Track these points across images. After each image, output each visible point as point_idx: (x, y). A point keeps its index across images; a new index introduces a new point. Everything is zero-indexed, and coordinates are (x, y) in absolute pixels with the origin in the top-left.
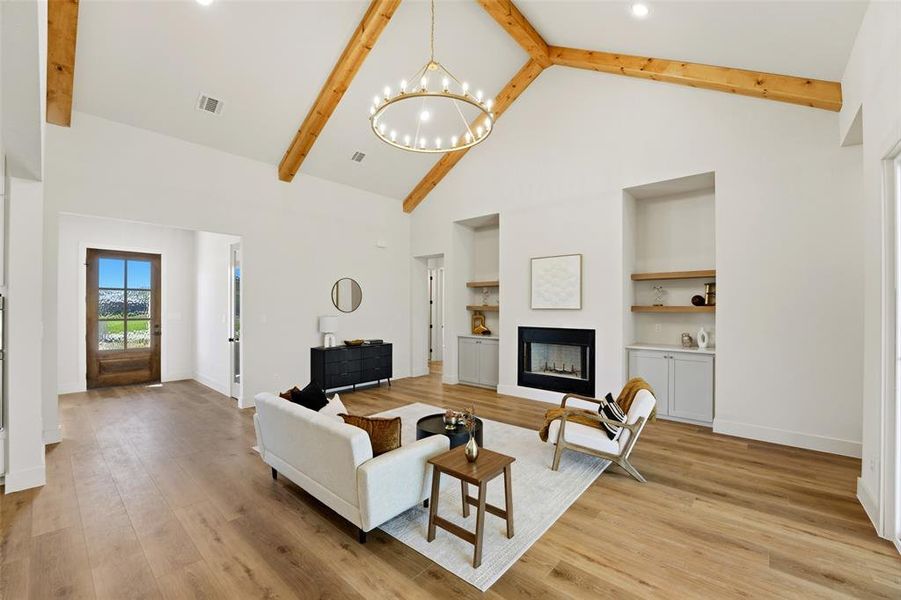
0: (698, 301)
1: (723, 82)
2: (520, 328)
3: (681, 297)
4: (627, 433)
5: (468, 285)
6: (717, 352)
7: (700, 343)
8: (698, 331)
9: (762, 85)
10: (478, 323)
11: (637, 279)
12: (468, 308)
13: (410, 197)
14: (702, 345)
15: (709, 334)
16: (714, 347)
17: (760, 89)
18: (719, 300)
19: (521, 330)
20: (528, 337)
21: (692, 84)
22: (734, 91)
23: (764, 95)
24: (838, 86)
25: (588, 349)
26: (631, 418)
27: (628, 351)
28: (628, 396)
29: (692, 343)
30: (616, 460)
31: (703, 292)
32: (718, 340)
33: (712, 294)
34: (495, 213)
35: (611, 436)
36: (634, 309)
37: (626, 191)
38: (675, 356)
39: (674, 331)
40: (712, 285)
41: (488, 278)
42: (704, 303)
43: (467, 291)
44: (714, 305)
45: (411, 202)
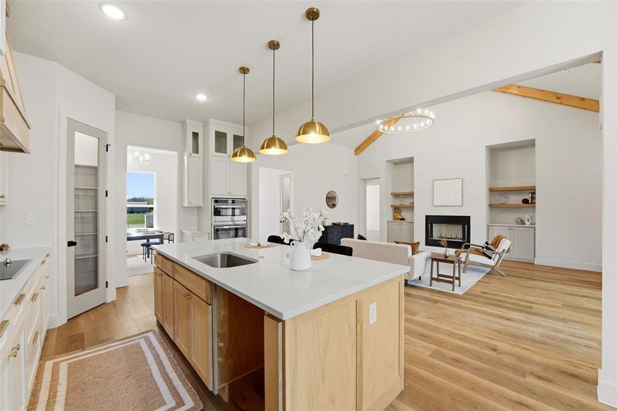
0: (525, 201)
1: (540, 97)
2: (426, 216)
3: (516, 200)
4: (498, 256)
5: (392, 194)
6: (537, 226)
7: (526, 222)
8: (526, 217)
9: (559, 98)
10: (397, 214)
11: (492, 191)
12: (392, 206)
13: (359, 147)
14: (528, 224)
15: (531, 218)
16: (534, 224)
17: (559, 101)
18: (537, 200)
19: (427, 217)
20: (431, 220)
21: (523, 96)
22: (545, 101)
23: (561, 103)
24: (598, 102)
25: (466, 226)
26: (500, 249)
27: (488, 226)
28: (496, 242)
29: (523, 222)
30: (493, 268)
31: (528, 197)
32: (537, 220)
33: (533, 198)
34: (410, 156)
35: (490, 258)
36: (490, 205)
37: (487, 147)
38: (514, 228)
39: (512, 217)
40: (533, 193)
41: (407, 190)
42: (529, 203)
43: (391, 197)
44: (535, 203)
45: (359, 150)
